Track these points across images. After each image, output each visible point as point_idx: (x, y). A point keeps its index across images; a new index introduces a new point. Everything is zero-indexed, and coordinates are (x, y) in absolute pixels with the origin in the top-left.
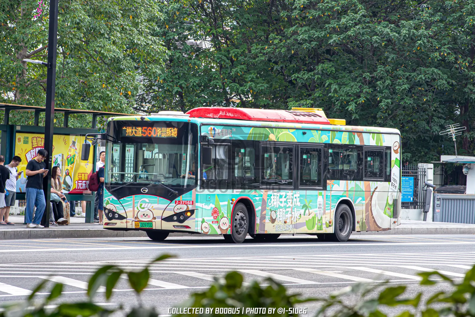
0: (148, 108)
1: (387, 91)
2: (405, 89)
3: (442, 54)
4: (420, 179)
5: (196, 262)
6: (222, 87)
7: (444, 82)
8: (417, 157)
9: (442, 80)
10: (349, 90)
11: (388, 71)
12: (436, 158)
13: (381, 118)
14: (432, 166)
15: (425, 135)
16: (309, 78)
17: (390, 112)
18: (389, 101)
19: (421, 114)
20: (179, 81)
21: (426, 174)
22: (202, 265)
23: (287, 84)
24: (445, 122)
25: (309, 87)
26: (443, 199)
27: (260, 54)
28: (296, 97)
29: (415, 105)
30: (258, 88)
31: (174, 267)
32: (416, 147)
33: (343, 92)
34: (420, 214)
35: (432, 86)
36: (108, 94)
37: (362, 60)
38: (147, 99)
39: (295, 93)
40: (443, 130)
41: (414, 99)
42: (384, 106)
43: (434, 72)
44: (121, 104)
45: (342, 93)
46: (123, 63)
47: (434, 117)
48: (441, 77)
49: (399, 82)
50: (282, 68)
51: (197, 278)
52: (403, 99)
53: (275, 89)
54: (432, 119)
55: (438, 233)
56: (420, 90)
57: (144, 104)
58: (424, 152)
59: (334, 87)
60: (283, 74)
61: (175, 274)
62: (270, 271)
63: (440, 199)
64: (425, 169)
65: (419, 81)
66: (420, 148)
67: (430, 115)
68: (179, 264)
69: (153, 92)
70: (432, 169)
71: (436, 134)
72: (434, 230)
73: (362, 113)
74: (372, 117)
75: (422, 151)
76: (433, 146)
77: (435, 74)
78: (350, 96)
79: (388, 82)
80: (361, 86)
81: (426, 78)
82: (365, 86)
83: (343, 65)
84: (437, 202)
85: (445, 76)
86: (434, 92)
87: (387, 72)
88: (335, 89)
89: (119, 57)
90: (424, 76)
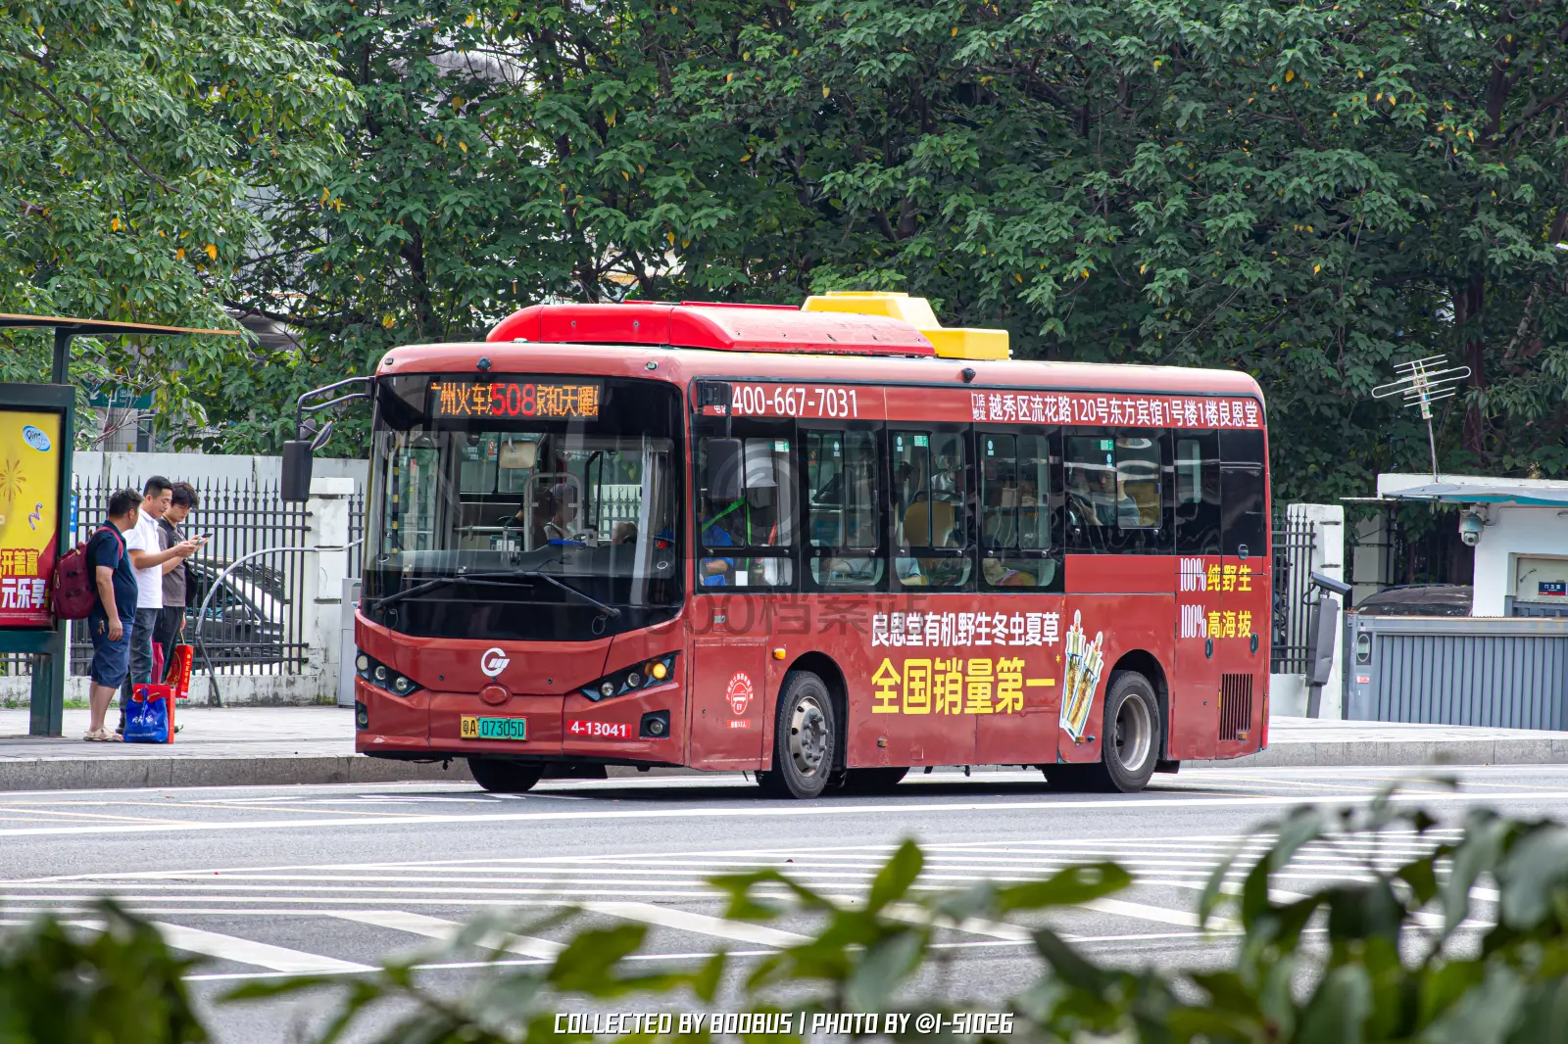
0: (293, 309)
1: (1170, 238)
2: (1239, 227)
3: (1379, 96)
4: (1293, 561)
5: (420, 874)
6: (567, 225)
7: (1388, 199)
8: (1293, 481)
9: (1379, 190)
10: (1034, 232)
11: (1176, 162)
12: (1362, 484)
13: (1153, 335)
14: (1337, 512)
15: (1319, 399)
16: (884, 188)
17: (1188, 317)
18: (1181, 272)
19: (1308, 323)
20: (404, 203)
21: (1315, 542)
22: (440, 884)
23: (811, 214)
24: (1395, 352)
25: (894, 225)
26: (1381, 637)
27: (707, 100)
28: (843, 262)
29: (1280, 289)
30: (695, 224)
31: (333, 895)
32: (1288, 445)
33: (1011, 238)
34: (1297, 690)
35: (1344, 218)
36: (130, 257)
37: (1085, 122)
38: (290, 273)
39: (840, 245)
40: (1388, 379)
41: (1277, 267)
42: (1160, 293)
43: (1347, 165)
44: (177, 291)
45: (1004, 242)
46: (185, 141)
47: (1353, 334)
48: (1373, 182)
49: (1216, 204)
50: (788, 152)
51: (411, 934)
52: (1232, 265)
53: (767, 231)
54: (1348, 338)
55: (1356, 763)
56: (1299, 234)
57: (276, 292)
58: (1317, 463)
59: (977, 219)
60: (796, 175)
61: (331, 918)
62: (690, 906)
63: (1370, 634)
64: (1312, 524)
65: (1292, 200)
66: (1302, 449)
67: (1341, 323)
68: (353, 884)
69: (310, 248)
70: (1337, 523)
71: (1361, 396)
72: (1339, 749)
73: (1084, 319)
74: (1123, 334)
75: (1310, 458)
76: (1351, 440)
77: (1350, 168)
78: (1038, 254)
79: (1175, 203)
80: (1077, 216)
81: (1317, 189)
82: (1092, 219)
83: (1017, 144)
84: (1358, 648)
85: (1391, 179)
86: (1352, 239)
87: (1172, 166)
88: (981, 226)
89: (170, 118)
90: (1310, 182)
